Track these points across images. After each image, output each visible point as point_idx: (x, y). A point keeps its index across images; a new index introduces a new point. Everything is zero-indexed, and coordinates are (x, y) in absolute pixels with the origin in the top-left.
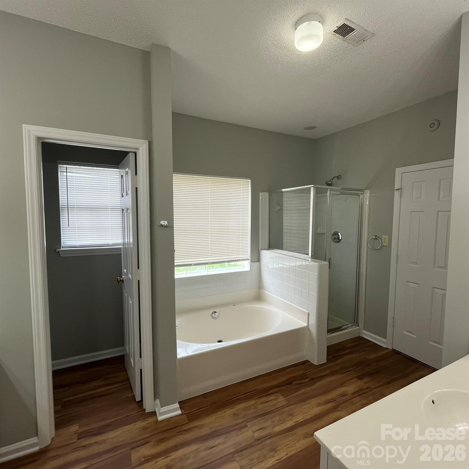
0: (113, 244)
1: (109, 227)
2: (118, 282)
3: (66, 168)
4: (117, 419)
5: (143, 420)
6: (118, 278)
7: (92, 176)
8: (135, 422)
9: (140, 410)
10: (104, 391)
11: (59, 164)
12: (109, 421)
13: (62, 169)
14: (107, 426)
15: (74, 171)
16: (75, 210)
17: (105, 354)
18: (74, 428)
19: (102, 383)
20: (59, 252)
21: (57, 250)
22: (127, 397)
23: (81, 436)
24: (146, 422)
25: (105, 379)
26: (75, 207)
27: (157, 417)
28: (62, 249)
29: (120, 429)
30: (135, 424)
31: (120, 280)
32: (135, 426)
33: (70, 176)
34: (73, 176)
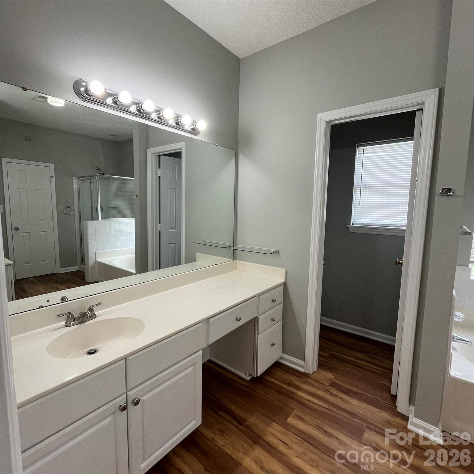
0: (401, 225)
1: (399, 206)
2: (396, 264)
3: (364, 149)
4: (366, 394)
5: (390, 414)
6: (397, 260)
7: (387, 154)
8: (381, 409)
9: (392, 404)
10: (364, 365)
11: (358, 147)
12: (358, 391)
13: (360, 152)
14: (355, 393)
15: (371, 152)
16: (367, 189)
17: (377, 336)
18: (330, 376)
19: (366, 359)
20: (348, 227)
21: (347, 226)
22: (384, 384)
23: (332, 384)
24: (393, 419)
25: (370, 357)
26: (368, 186)
27: (408, 423)
28: (352, 225)
29: (365, 404)
30: (380, 411)
31: (399, 263)
32: (379, 413)
33: (366, 157)
34: (369, 157)
